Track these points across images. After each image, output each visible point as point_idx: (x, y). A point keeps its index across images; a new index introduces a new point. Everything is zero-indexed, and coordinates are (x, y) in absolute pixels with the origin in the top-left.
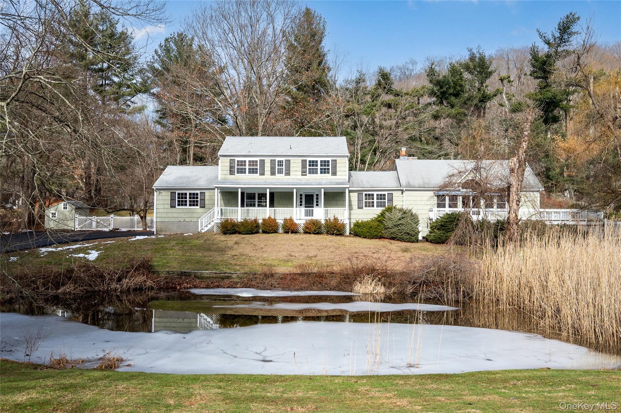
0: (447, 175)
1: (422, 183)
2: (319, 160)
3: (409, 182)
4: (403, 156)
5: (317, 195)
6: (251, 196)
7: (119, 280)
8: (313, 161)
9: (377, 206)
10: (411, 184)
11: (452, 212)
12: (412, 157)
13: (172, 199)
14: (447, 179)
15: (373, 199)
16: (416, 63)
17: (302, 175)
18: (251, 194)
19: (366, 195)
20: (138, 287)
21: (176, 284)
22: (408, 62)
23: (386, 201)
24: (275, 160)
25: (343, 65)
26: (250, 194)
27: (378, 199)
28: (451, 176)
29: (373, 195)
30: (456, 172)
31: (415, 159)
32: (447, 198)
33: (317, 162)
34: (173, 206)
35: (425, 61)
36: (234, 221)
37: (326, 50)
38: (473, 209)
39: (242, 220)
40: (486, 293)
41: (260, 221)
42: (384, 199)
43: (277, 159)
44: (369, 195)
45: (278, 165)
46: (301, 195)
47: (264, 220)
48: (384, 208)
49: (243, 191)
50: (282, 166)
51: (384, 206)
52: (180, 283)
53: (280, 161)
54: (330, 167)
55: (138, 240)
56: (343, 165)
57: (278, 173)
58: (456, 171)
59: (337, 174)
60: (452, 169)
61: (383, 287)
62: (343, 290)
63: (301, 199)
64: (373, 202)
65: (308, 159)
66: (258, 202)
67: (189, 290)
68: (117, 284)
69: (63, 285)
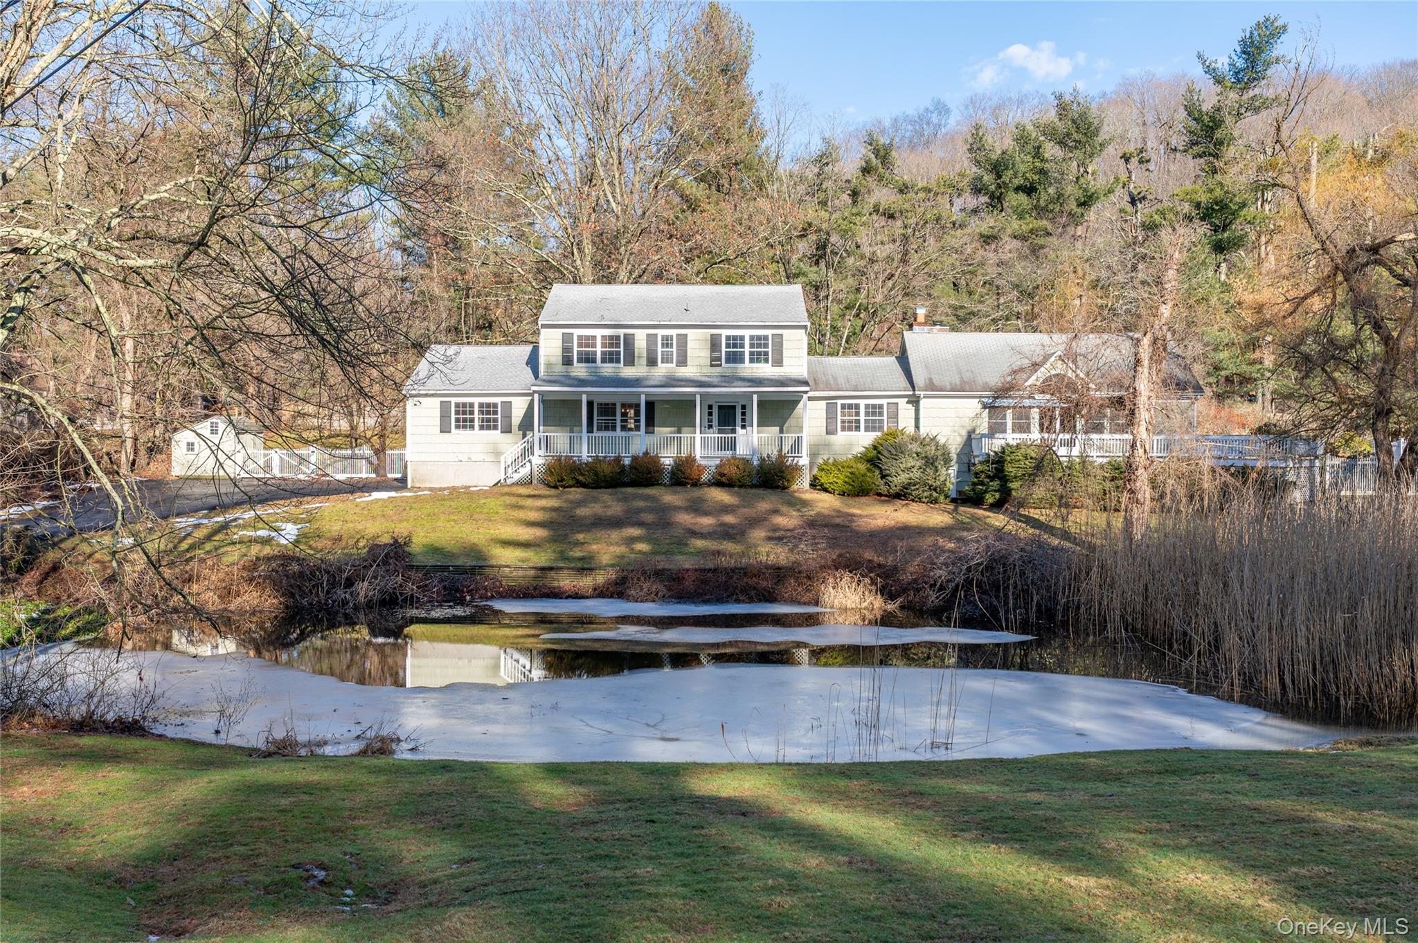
0: (1008, 371)
1: (958, 382)
2: (747, 333)
3: (931, 380)
4: (920, 324)
5: (744, 407)
6: (607, 409)
7: (349, 583)
8: (735, 338)
9: (867, 429)
10: (936, 383)
11: (1018, 441)
12: (938, 327)
13: (444, 416)
14: (1009, 379)
15: (857, 414)
16: (948, 111)
17: (712, 366)
18: (608, 404)
19: (843, 406)
20: (388, 598)
21: (463, 592)
22: (932, 108)
23: (885, 418)
24: (656, 335)
25: (793, 131)
26: (606, 404)
27: (867, 414)
28: (1015, 372)
29: (857, 406)
30: (1026, 363)
31: (945, 330)
32: (1009, 413)
33: (742, 338)
34: (445, 429)
35: (967, 107)
36: (574, 462)
37: (755, 90)
38: (1061, 436)
39: (590, 459)
40: (1083, 608)
41: (627, 462)
42: (881, 414)
43: (661, 333)
44: (850, 406)
45: (663, 344)
46: (710, 407)
47: (635, 459)
48: (879, 434)
49: (590, 399)
50: (672, 347)
51: (881, 429)
52: (472, 590)
53: (667, 336)
54: (770, 350)
55: (377, 500)
56: (796, 345)
57: (662, 362)
58: (1027, 361)
59: (785, 363)
60: (1018, 357)
61: (879, 596)
62: (799, 603)
63: (710, 414)
64: (858, 421)
65: (725, 333)
66: (622, 421)
67: (489, 603)
68: (345, 593)
69: (238, 594)
